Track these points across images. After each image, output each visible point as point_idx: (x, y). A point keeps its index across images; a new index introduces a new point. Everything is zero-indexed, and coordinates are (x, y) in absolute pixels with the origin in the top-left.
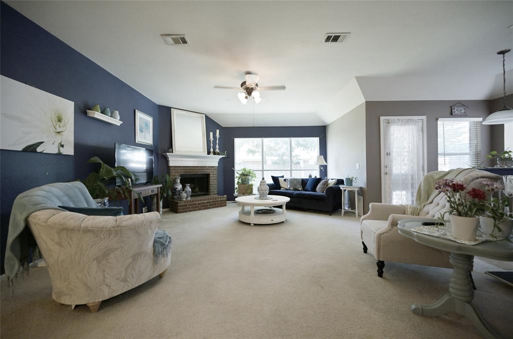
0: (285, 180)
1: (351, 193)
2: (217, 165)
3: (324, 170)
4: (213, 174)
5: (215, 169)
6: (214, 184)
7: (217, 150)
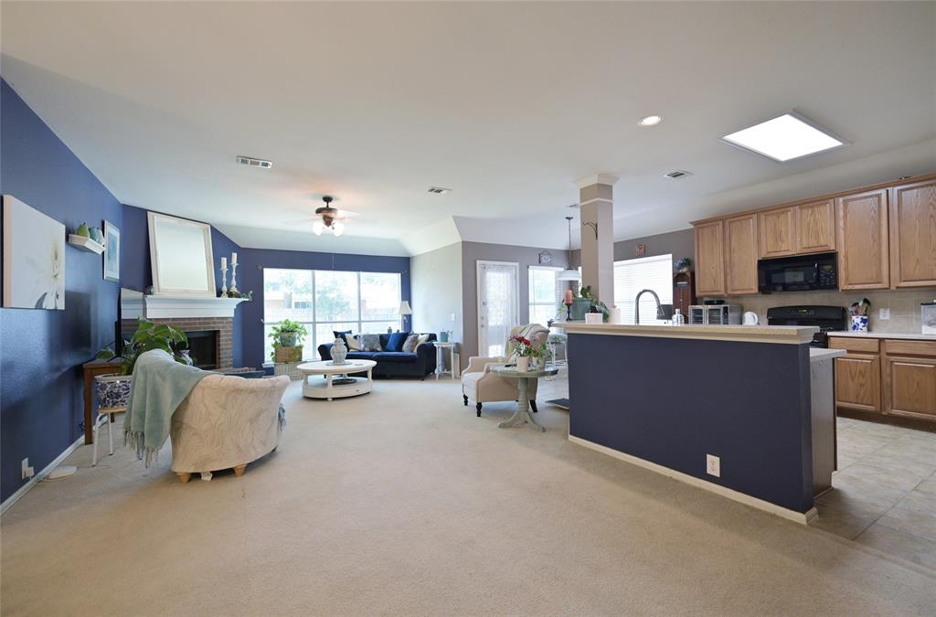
0: (355, 337)
1: (446, 351)
2: (233, 315)
3: (408, 321)
4: (226, 331)
5: (230, 322)
6: (227, 349)
7: (234, 289)
